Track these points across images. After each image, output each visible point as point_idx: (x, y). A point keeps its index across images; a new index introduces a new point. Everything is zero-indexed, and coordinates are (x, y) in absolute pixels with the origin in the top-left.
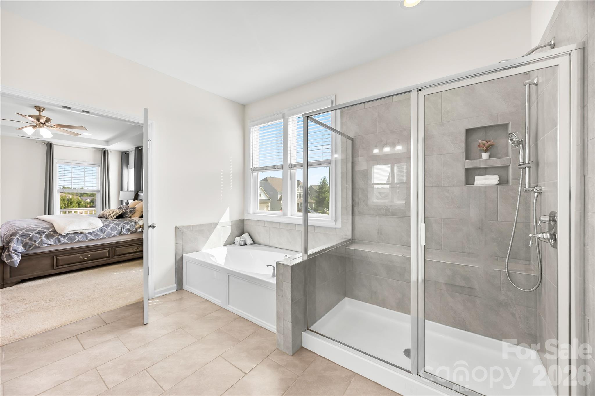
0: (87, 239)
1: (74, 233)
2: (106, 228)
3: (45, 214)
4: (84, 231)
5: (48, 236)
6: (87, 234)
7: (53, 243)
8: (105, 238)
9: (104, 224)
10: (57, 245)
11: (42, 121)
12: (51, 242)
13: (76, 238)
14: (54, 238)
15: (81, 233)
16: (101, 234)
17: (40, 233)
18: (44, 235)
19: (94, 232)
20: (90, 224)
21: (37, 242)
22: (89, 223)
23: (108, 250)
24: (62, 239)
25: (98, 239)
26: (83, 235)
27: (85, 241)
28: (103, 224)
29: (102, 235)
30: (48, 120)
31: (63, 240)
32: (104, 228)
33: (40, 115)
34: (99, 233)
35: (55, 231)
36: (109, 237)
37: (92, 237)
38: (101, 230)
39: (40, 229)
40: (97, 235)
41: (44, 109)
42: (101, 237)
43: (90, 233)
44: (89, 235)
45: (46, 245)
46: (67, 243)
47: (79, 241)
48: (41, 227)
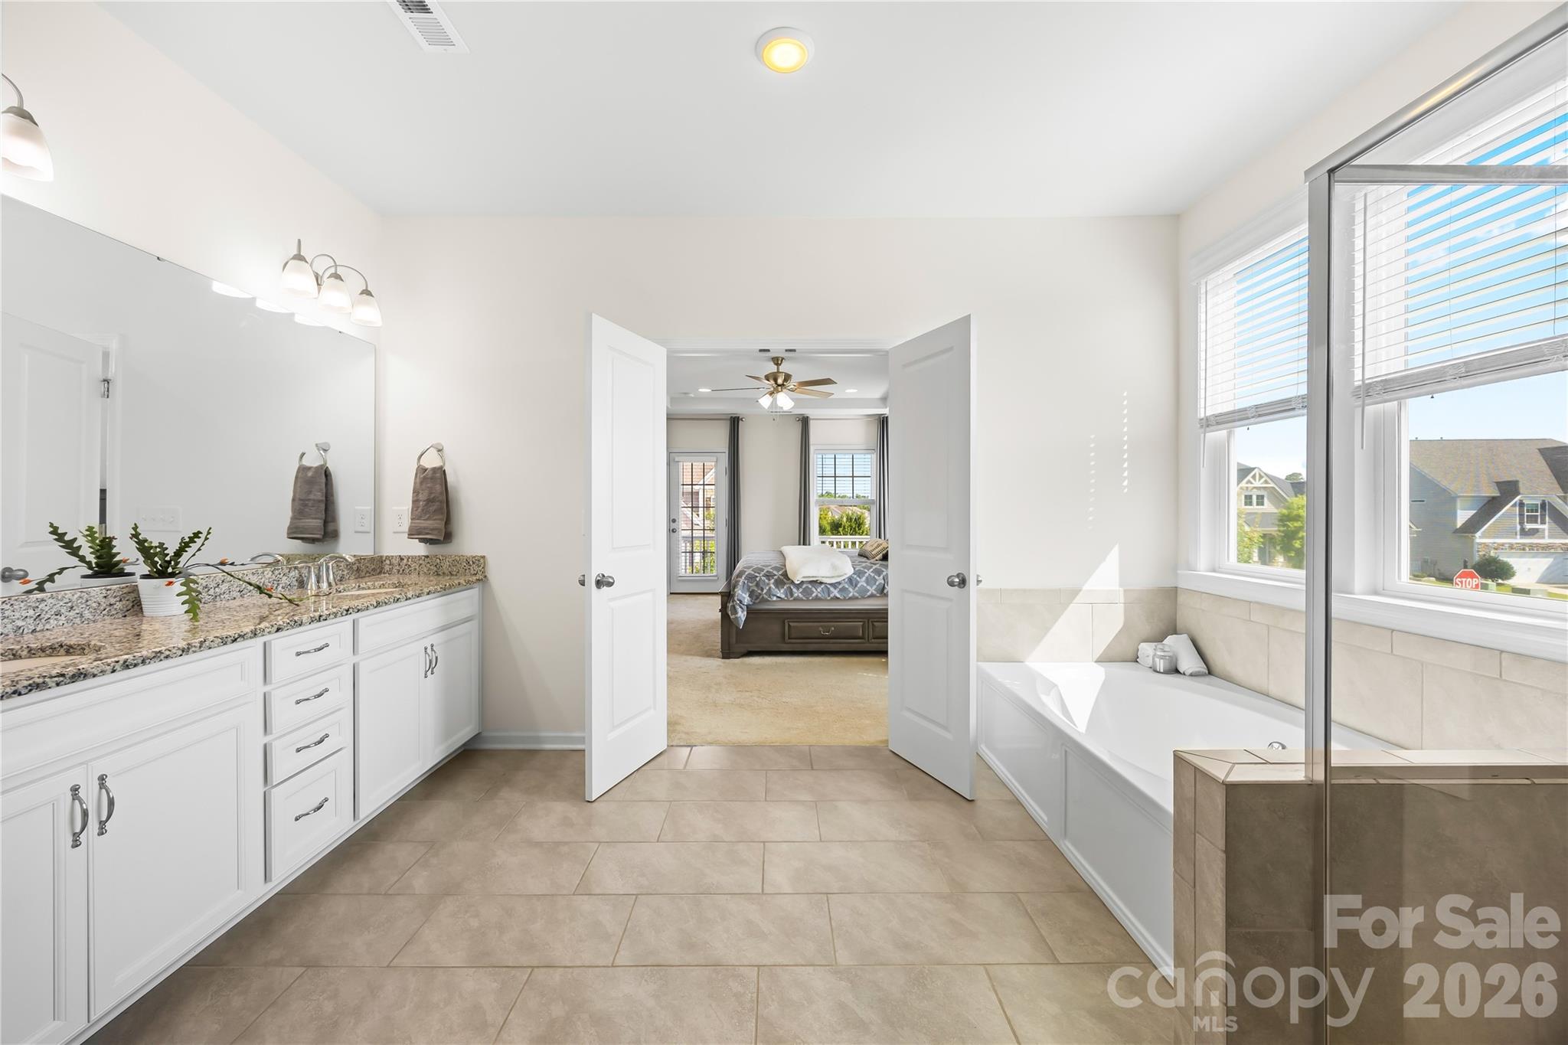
0: (829, 596)
1: (811, 582)
2: (858, 578)
3: (799, 544)
4: (825, 580)
5: (779, 583)
6: (829, 586)
7: (783, 596)
8: (857, 598)
9: (857, 569)
10: (788, 600)
11: (780, 381)
12: (781, 593)
13: (813, 592)
14: (785, 587)
15: (821, 583)
16: (851, 590)
17: (769, 576)
18: (773, 581)
19: (839, 583)
20: (834, 567)
21: (765, 591)
22: (832, 565)
23: (861, 623)
24: (794, 590)
25: (845, 599)
26: (823, 586)
27: (826, 600)
28: (854, 569)
29: (852, 593)
30: (787, 377)
31: (797, 593)
32: (855, 576)
33: (778, 372)
34: (847, 586)
35: (785, 575)
36: (863, 598)
37: (835, 593)
38: (850, 579)
39: (769, 569)
40: (843, 590)
41: (783, 359)
42: (851, 595)
43: (834, 585)
44: (832, 589)
45: (775, 599)
46: (802, 600)
47: (817, 599)
48: (770, 566)
